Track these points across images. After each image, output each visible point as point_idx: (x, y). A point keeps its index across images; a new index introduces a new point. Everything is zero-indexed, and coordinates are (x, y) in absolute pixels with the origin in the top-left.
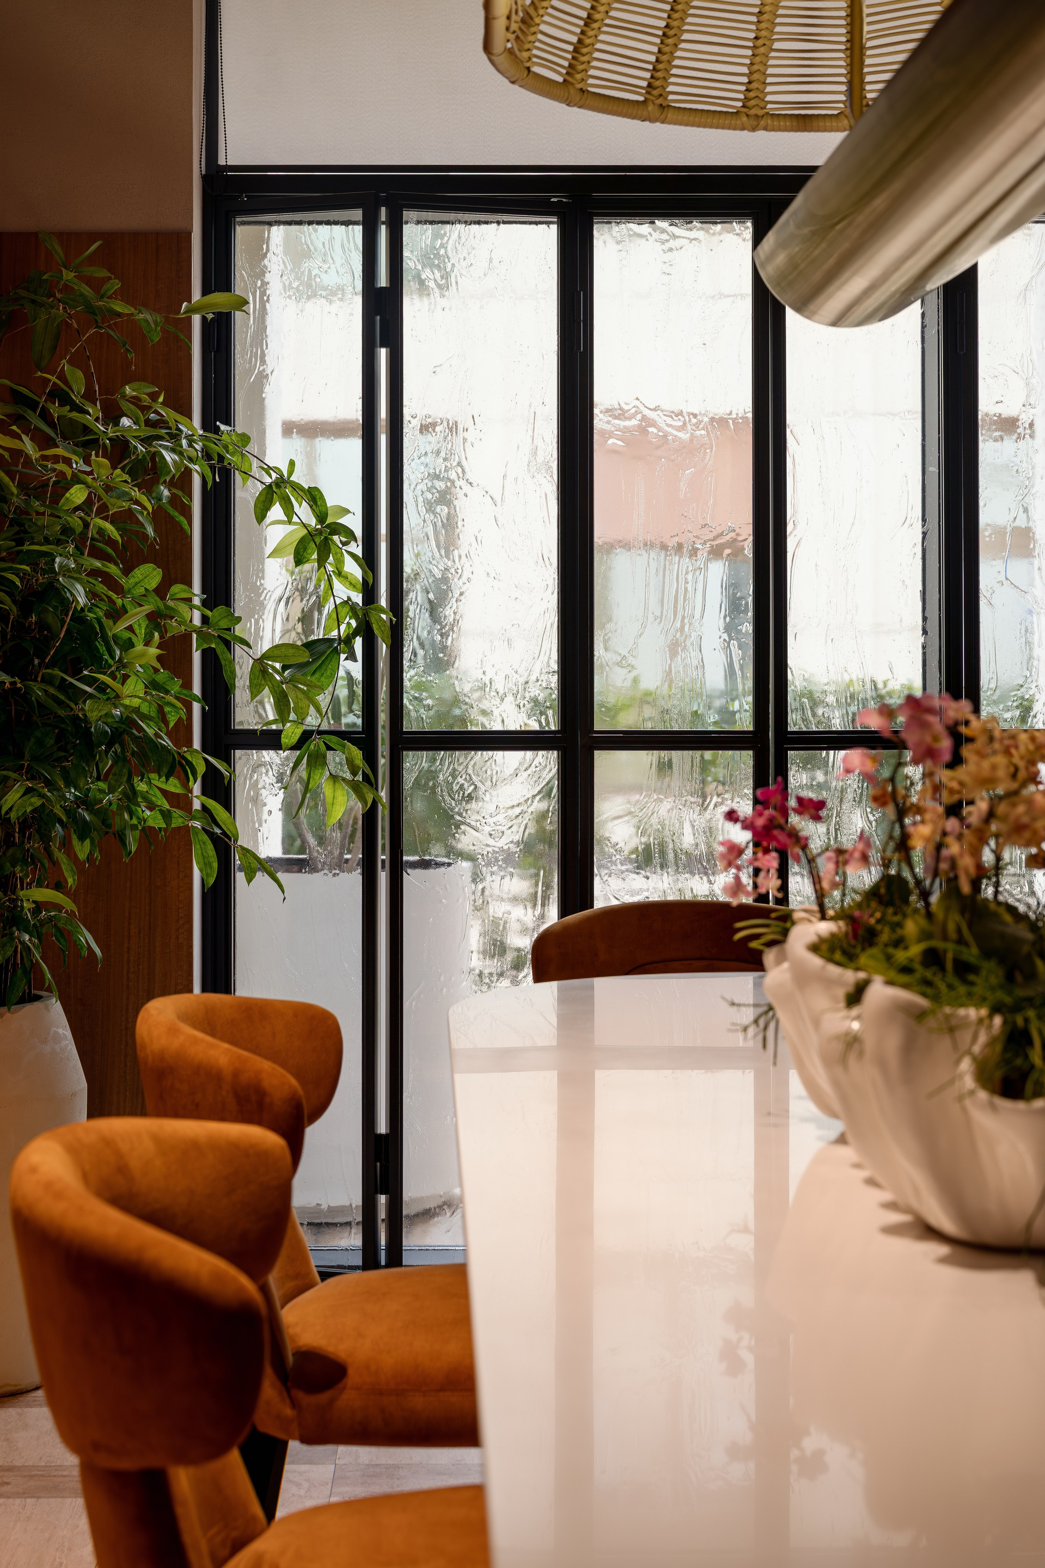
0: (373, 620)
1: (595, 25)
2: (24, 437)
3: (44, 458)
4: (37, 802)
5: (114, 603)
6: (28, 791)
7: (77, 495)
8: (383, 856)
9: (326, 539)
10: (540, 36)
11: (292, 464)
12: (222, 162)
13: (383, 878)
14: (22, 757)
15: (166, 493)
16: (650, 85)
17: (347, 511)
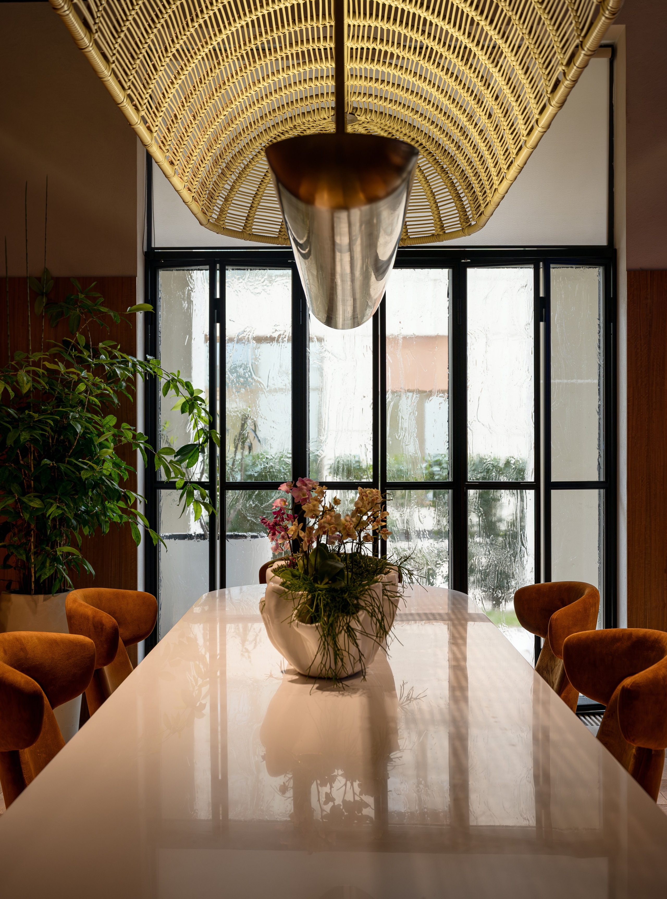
0: (213, 436)
1: (254, 209)
2: (60, 364)
3: (68, 373)
4: (60, 512)
5: (100, 431)
6: (58, 507)
7: (82, 387)
8: (218, 533)
9: (193, 403)
10: (228, 215)
11: (179, 372)
12: (153, 246)
13: (218, 542)
14: (57, 494)
15: (124, 384)
16: (280, 231)
17: (202, 391)
